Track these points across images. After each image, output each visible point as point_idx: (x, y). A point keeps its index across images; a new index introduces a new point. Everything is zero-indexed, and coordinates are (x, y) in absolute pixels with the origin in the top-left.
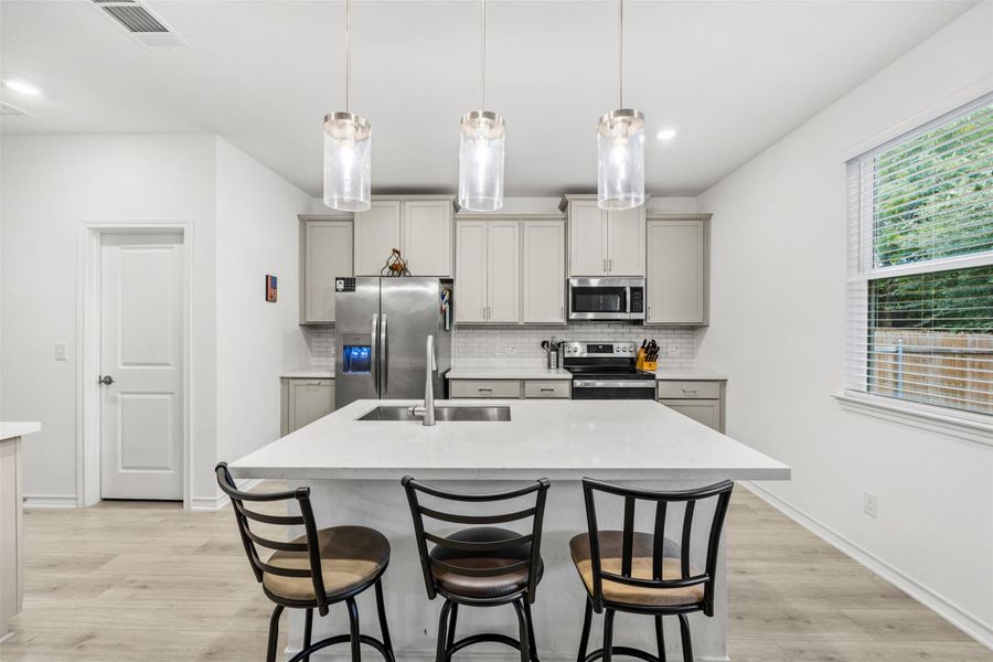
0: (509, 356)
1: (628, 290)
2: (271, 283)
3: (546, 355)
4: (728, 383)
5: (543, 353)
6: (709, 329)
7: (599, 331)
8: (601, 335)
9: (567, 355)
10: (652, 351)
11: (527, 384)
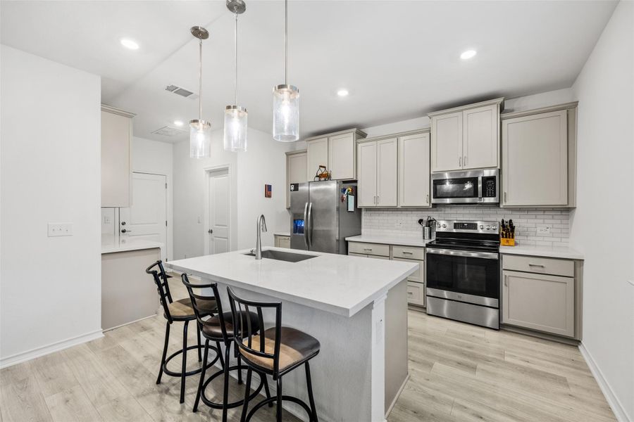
0: (397, 229)
1: (480, 179)
2: (268, 189)
3: (422, 229)
4: (585, 263)
5: (420, 227)
6: (577, 210)
7: (468, 212)
8: (464, 215)
9: (437, 230)
10: (509, 230)
11: (395, 249)
